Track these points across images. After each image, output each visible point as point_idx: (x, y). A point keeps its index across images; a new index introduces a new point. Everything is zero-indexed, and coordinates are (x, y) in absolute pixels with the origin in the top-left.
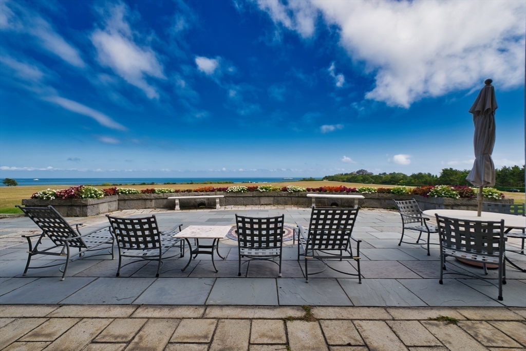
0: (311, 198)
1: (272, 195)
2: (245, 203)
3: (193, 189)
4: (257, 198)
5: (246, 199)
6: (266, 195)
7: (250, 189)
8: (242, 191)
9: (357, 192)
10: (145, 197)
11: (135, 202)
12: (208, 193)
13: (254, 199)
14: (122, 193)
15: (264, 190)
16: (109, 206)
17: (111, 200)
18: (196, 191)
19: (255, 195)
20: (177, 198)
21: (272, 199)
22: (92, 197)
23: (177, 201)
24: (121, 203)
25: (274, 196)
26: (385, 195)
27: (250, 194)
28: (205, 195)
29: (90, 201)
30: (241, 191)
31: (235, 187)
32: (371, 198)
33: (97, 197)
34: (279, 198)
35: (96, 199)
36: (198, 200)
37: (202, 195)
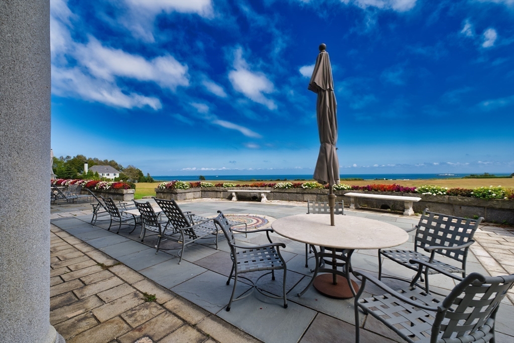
0: (349, 197)
1: (314, 192)
2: (290, 199)
3: (250, 185)
4: (300, 195)
5: (291, 195)
6: (309, 192)
7: (295, 186)
8: (287, 187)
9: (416, 192)
10: (217, 190)
11: (211, 193)
12: (259, 188)
13: (298, 195)
14: (203, 186)
15: (307, 187)
16: (194, 194)
17: (195, 190)
18: (243, 186)
19: (298, 191)
20: (234, 191)
21: (315, 196)
22: (180, 188)
23: (234, 194)
24: (203, 193)
25: (318, 194)
26: (459, 199)
27: (293, 190)
28: (257, 190)
29: (179, 190)
30: (285, 187)
31: (281, 184)
32: (437, 202)
33: (184, 188)
34: (322, 196)
35: (183, 189)
36: (252, 194)
37: (255, 189)
